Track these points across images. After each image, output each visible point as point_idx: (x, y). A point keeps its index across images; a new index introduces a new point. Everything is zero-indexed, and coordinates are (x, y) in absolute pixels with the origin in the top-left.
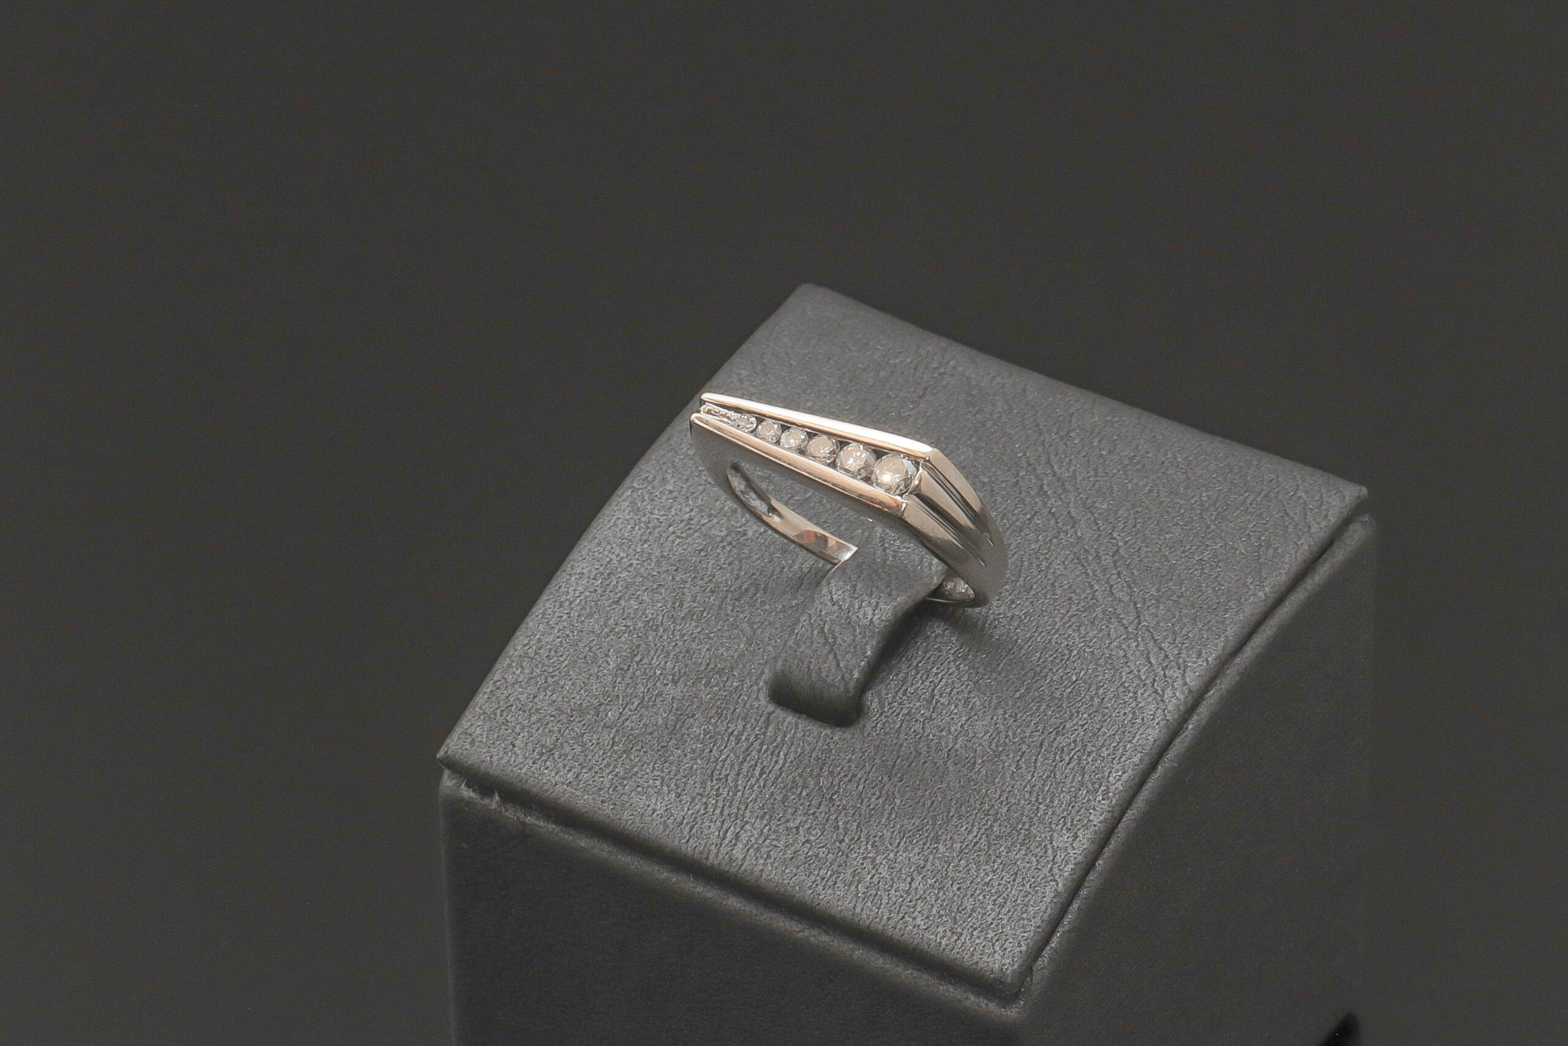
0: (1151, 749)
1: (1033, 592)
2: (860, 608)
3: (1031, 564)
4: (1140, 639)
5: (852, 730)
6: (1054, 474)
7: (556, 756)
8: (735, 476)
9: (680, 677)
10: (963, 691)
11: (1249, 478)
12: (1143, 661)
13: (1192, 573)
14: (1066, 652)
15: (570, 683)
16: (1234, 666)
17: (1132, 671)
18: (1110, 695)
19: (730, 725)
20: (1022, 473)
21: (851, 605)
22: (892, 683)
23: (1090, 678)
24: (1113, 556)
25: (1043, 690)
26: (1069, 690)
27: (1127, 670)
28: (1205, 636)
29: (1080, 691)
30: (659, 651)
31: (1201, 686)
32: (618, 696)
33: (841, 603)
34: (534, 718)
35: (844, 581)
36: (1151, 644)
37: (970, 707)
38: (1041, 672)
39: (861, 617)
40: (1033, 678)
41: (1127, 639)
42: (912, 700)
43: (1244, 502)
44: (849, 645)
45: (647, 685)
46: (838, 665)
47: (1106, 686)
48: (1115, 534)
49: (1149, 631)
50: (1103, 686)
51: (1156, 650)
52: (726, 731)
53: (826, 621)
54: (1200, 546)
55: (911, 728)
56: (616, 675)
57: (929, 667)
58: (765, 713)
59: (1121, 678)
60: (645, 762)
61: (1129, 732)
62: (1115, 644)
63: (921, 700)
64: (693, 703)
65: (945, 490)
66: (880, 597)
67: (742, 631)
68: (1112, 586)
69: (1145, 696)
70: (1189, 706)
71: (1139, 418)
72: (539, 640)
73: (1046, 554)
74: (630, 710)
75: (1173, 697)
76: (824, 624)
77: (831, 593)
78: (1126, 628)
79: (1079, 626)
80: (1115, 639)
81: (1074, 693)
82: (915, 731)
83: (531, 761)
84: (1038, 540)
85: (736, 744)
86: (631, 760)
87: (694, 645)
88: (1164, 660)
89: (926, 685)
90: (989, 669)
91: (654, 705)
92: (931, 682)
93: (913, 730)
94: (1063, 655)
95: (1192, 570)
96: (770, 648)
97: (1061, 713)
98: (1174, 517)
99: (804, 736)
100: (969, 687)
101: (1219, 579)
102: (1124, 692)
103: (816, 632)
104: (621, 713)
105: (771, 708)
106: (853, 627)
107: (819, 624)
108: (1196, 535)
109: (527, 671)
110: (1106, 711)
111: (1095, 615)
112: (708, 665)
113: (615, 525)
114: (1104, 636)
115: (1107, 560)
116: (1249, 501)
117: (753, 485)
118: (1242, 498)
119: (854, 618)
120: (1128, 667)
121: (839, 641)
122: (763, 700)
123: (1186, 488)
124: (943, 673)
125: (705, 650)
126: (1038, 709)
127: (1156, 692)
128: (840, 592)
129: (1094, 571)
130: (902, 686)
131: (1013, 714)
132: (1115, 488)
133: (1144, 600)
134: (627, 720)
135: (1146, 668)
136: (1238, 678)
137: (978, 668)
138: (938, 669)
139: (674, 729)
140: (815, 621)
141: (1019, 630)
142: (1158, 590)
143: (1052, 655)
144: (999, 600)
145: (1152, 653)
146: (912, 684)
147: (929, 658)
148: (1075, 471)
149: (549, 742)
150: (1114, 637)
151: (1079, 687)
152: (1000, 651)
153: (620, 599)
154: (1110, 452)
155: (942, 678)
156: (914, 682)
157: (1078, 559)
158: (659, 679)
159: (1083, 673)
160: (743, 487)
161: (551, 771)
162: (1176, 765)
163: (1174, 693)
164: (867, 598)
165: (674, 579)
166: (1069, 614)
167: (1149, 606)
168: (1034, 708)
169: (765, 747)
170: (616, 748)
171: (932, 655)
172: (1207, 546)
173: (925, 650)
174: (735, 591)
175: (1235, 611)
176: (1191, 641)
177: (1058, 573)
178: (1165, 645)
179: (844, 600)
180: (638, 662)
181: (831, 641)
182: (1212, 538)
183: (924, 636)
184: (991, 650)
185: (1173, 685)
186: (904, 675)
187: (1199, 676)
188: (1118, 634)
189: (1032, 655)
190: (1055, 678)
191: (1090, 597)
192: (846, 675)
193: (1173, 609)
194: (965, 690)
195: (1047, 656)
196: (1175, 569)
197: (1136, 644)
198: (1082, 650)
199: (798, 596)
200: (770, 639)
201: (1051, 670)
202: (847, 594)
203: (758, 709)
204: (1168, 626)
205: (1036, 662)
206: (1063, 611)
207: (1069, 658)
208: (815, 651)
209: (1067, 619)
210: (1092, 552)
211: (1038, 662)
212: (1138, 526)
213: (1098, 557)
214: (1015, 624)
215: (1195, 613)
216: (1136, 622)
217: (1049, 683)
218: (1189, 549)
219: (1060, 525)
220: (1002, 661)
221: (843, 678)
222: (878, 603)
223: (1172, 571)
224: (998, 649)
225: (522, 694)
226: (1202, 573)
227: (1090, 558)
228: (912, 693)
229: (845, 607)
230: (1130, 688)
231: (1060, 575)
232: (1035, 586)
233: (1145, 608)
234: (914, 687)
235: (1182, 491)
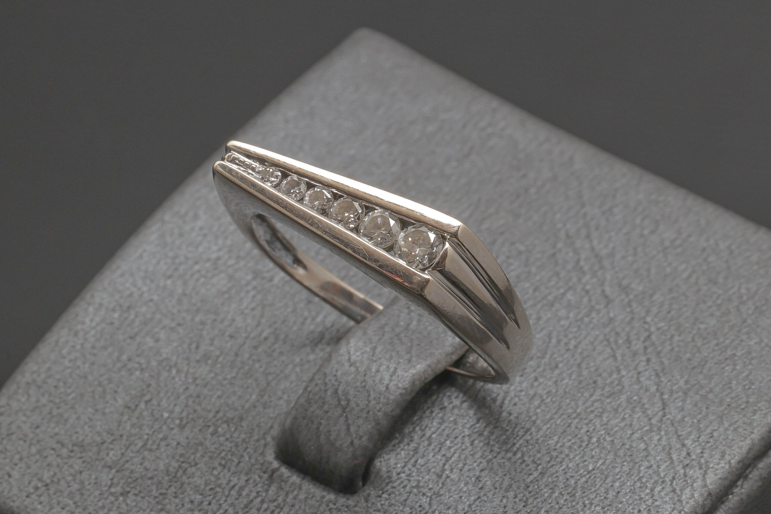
1: (557, 372)
2: (378, 371)
3: (559, 341)
4: (663, 433)
5: (356, 498)
6: (593, 249)
7: (51, 492)
8: (261, 225)
9: (188, 423)
10: (474, 469)
12: (663, 455)
13: (723, 368)
14: (585, 438)
15: (74, 416)
16: (757, 469)
17: (651, 466)
18: (626, 489)
19: (232, 478)
20: (560, 245)
21: (369, 369)
22: (403, 452)
23: (607, 469)
24: (644, 342)
25: (557, 476)
26: (584, 479)
27: (646, 464)
28: (730, 437)
29: (595, 481)
30: (169, 394)
31: (721, 490)
32: (121, 436)
33: (358, 365)
34: (34, 450)
35: (365, 343)
36: (674, 439)
37: (480, 486)
38: (557, 457)
39: (377, 381)
40: (549, 462)
41: (651, 431)
42: (421, 473)
44: (362, 410)
45: (152, 427)
46: (348, 429)
47: (622, 479)
48: (649, 319)
49: (673, 424)
50: (620, 478)
51: (679, 446)
52: (227, 484)
53: (340, 382)
54: (733, 341)
55: (417, 502)
56: (122, 414)
57: (443, 440)
58: (269, 470)
59: (639, 471)
60: (141, 508)
62: (637, 435)
63: (431, 474)
64: (197, 451)
65: (470, 267)
66: (399, 363)
67: (256, 380)
68: (639, 373)
69: (662, 494)
70: (707, 509)
72: (49, 369)
73: (576, 332)
74: (132, 452)
75: (690, 498)
76: (339, 385)
77: (349, 353)
78: (650, 419)
79: (602, 413)
80: (637, 430)
81: (589, 483)
82: (420, 506)
83: (25, 494)
84: (568, 318)
85: (237, 499)
86: (127, 505)
87: (205, 391)
88: (685, 458)
89: (437, 459)
90: (504, 448)
91: (157, 449)
92: (444, 455)
93: (418, 504)
94: (582, 442)
95: (723, 366)
96: (282, 402)
97: (574, 503)
98: (710, 307)
99: (306, 498)
100: (481, 465)
101: (751, 377)
102: (641, 487)
103: (329, 393)
104: (123, 454)
105: (276, 464)
106: (368, 391)
107: (333, 385)
108: (732, 328)
109: (33, 399)
110: (620, 506)
111: (619, 402)
112: (217, 412)
113: (141, 257)
114: (626, 425)
115: (638, 346)
117: (279, 235)
119: (370, 382)
120: (648, 461)
121: (353, 404)
122: (270, 456)
123: (726, 278)
124: (456, 447)
125: (215, 396)
126: (550, 497)
127: (674, 491)
128: (358, 354)
129: (623, 355)
130: (413, 456)
131: (525, 498)
132: (653, 270)
133: (672, 392)
134: (127, 461)
135: (667, 464)
136: (760, 484)
137: (493, 445)
138: (452, 442)
139: (175, 477)
140: (330, 380)
141: (539, 410)
142: (687, 382)
143: (570, 440)
144: (522, 376)
145: (674, 449)
146: (423, 456)
147: (444, 430)
148: (614, 248)
149: (46, 477)
150: (636, 428)
151: (595, 477)
152: (516, 430)
153: (136, 334)
154: (653, 232)
155: (454, 453)
156: (426, 454)
157: (608, 340)
158: (165, 423)
159: (600, 462)
160: (268, 237)
161: (44, 507)
163: (693, 494)
164: (385, 363)
165: (193, 320)
166: (594, 398)
167: (676, 399)
168: (546, 495)
169: (265, 506)
170: (113, 490)
171: (446, 427)
172: (742, 341)
173: (440, 421)
174: (254, 338)
175: (764, 412)
176: (716, 441)
177: (586, 354)
178: (688, 442)
179: (362, 362)
180: (147, 402)
181: (343, 403)
182: (748, 333)
183: (441, 407)
184: (508, 428)
185: (692, 485)
186: (416, 445)
187: (720, 479)
188: (640, 425)
189: (550, 437)
190: (571, 465)
191: (616, 382)
192: (355, 440)
193: (700, 405)
194: (477, 468)
195: (565, 440)
196: (706, 362)
197: (658, 437)
198: (602, 438)
199: (317, 350)
200: (284, 393)
201: (567, 455)
202: (365, 356)
203: (262, 464)
204: (693, 422)
205: (553, 445)
206: (586, 394)
207: (587, 445)
208: (327, 412)
209: (590, 403)
210: (623, 335)
211: (555, 446)
212: (673, 313)
213: (628, 341)
214: (536, 403)
215: (723, 411)
216: (660, 414)
217: (564, 470)
218: (723, 342)
219: (593, 303)
220: (518, 441)
221: (352, 443)
222: (396, 369)
223: (703, 363)
224: (515, 427)
225: (24, 422)
226: (734, 369)
227: (620, 342)
228: (422, 466)
229: (362, 369)
230: (648, 484)
231: (588, 356)
232: (561, 365)
233: (672, 400)
234: (425, 459)
235: (721, 280)
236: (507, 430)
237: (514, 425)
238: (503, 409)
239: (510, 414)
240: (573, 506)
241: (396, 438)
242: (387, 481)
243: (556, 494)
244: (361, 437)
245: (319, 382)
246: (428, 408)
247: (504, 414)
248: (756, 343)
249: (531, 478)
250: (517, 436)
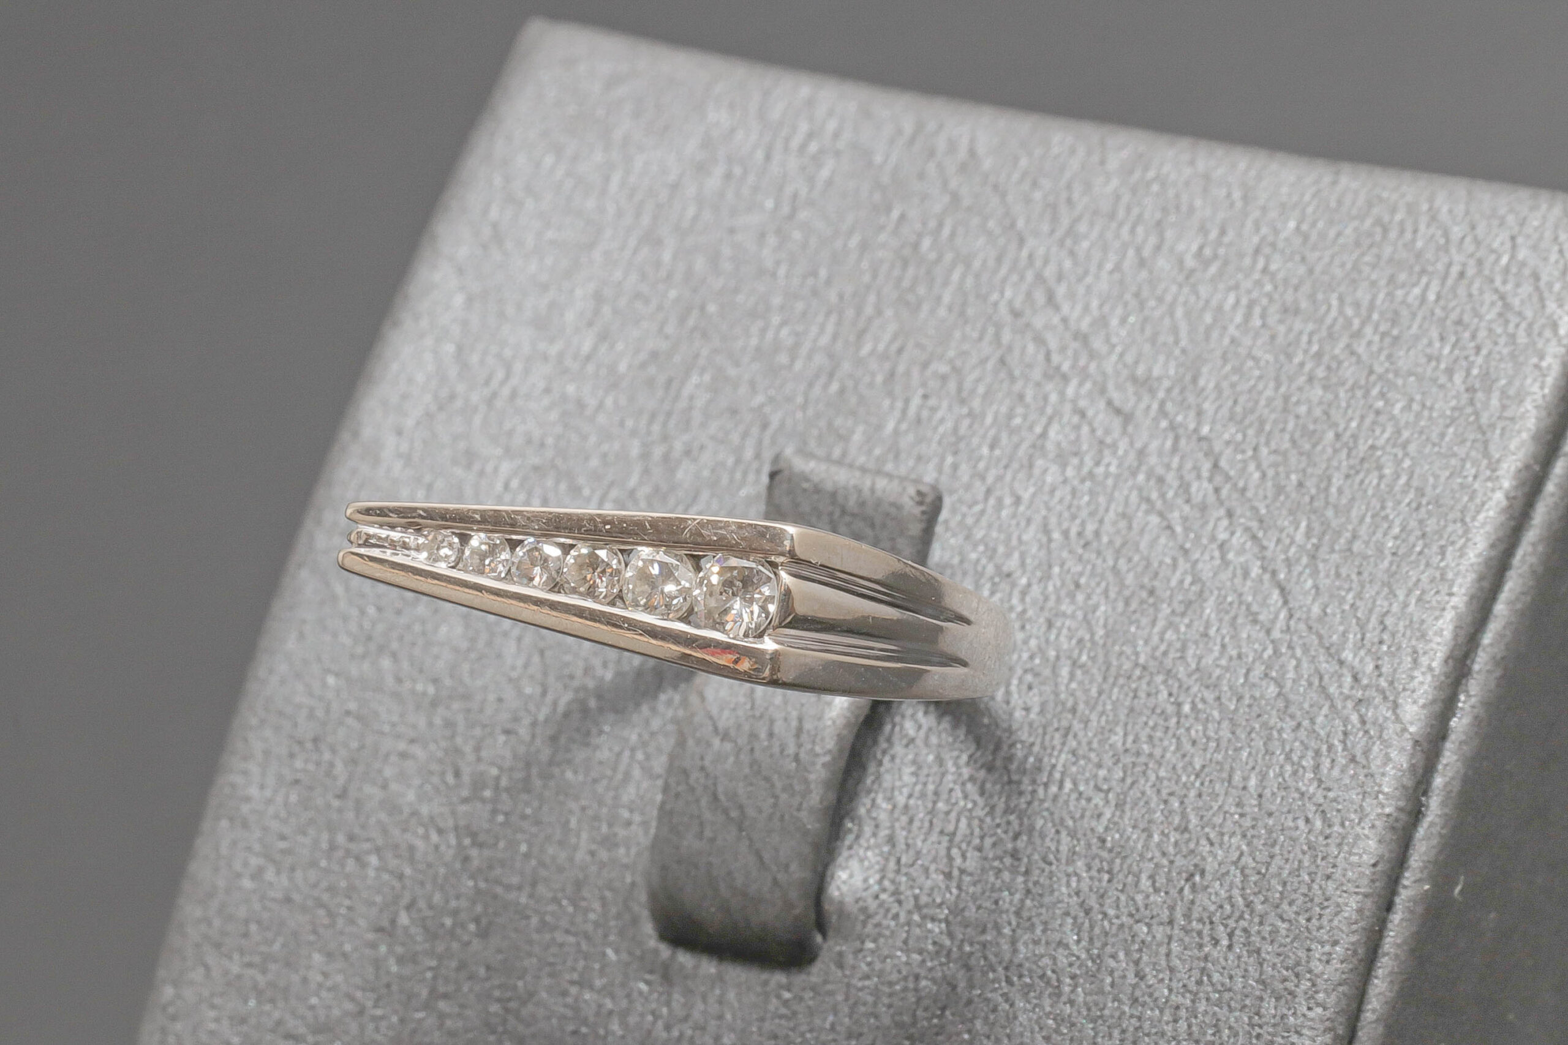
0: (1373, 881)
1: (1081, 596)
2: (771, 735)
3: (1066, 533)
4: (1299, 652)
6: (1065, 323)
9: (490, 923)
10: (1001, 840)
11: (1419, 244)
12: (1313, 696)
13: (1362, 482)
14: (1170, 709)
15: (296, 979)
16: (1483, 650)
17: (1299, 725)
18: (1272, 784)
20: (1007, 337)
21: (753, 736)
23: (1226, 757)
24: (1210, 480)
25: (1146, 803)
26: (1193, 792)
27: (1289, 723)
28: (1415, 618)
29: (1214, 789)
31: (1432, 726)
32: (388, 986)
33: (734, 734)
36: (1322, 657)
37: (1023, 869)
38: (1134, 764)
39: (777, 755)
40: (1123, 780)
41: (1277, 654)
42: (914, 879)
43: (1423, 299)
44: (770, 818)
45: (433, 953)
46: (760, 859)
47: (1258, 768)
48: (1205, 430)
49: (1310, 628)
50: (1253, 768)
51: (1333, 668)
52: (597, 1015)
53: (716, 778)
54: (1362, 419)
55: (926, 937)
56: (375, 946)
57: (930, 804)
58: (658, 965)
59: (1282, 742)
61: (1323, 859)
62: (1256, 673)
63: (932, 876)
65: (839, 588)
68: (1222, 546)
69: (1336, 773)
70: (1419, 770)
71: (1192, 163)
72: (222, 906)
73: (1089, 504)
75: (1385, 764)
76: (715, 784)
77: (711, 717)
78: (1268, 632)
79: (1183, 650)
80: (1254, 662)
81: (1205, 797)
82: (935, 943)
84: (1065, 481)
88: (1352, 688)
89: (933, 843)
91: (456, 990)
92: (942, 832)
93: (930, 942)
94: (1166, 720)
95: (1360, 476)
96: (634, 829)
97: (1192, 845)
98: (1302, 364)
99: (738, 994)
100: (1011, 828)
101: (1415, 483)
102: (1294, 773)
103: (704, 802)
104: (402, 1020)
106: (767, 779)
107: (705, 787)
108: (1352, 393)
109: (216, 972)
110: (1271, 821)
111: (1204, 618)
114: (1231, 659)
115: (1201, 489)
116: (1431, 297)
118: (1417, 291)
119: (765, 759)
120: (1292, 717)
121: (751, 812)
122: (649, 939)
123: (1312, 297)
124: (957, 808)
127: (1353, 759)
128: (727, 712)
129: (1185, 519)
130: (890, 853)
131: (1105, 864)
132: (1182, 327)
133: (1289, 563)
134: (415, 1030)
135: (1324, 711)
136: (1498, 673)
138: (948, 801)
140: (697, 780)
141: (1074, 685)
142: (1308, 533)
143: (1145, 724)
145: (1326, 677)
146: (907, 847)
147: (925, 784)
148: (1101, 306)
150: (1251, 659)
151: (1211, 781)
152: (1047, 738)
153: (346, 787)
154: (1157, 249)
155: (958, 821)
156: (910, 841)
157: (1148, 500)
158: (452, 937)
159: (1210, 748)
162: (1427, 887)
163: (1387, 753)
164: (777, 716)
165: (430, 724)
166: (1161, 624)
167: (1301, 574)
168: (1139, 846)
171: (927, 776)
172: (1377, 413)
173: (913, 769)
174: (546, 721)
175: (1458, 546)
176: (1393, 635)
177: (1118, 542)
178: (1347, 655)
179: (739, 727)
180: (409, 907)
181: (734, 814)
182: (1382, 395)
183: (904, 742)
184: (1032, 740)
185: (1380, 737)
186: (887, 832)
187: (1424, 706)
188: (1256, 651)
189: (1110, 731)
190: (1162, 773)
191: (1189, 579)
192: (779, 876)
193: (1344, 571)
194: (1003, 836)
195: (1137, 727)
196: (1329, 479)
197: (1294, 662)
198: (1197, 700)
199: (661, 707)
200: (631, 811)
201: (1151, 755)
202: (740, 713)
203: (642, 958)
204: (1343, 611)
205: (1120, 744)
206: (1144, 621)
207: (1178, 722)
208: (713, 840)
209: (1155, 639)
210: (1171, 478)
211: (1124, 744)
212: (1242, 400)
213: (1185, 487)
214: (1065, 672)
215: (1388, 570)
216: (1283, 615)
217: (1154, 785)
218: (1345, 429)
219: (1099, 433)
220: (1058, 757)
221: (775, 881)
222: (800, 720)
223: (1323, 486)
224: (1045, 734)
225: (217, 1020)
226: (1381, 477)
227: (1170, 494)
228: (912, 865)
229: (742, 741)
230: (1304, 763)
231: (1124, 544)
232: (1083, 581)
233: (1294, 580)
234: (912, 852)
235: (1304, 305)
236: (1032, 744)
237: (1040, 731)
238: (1012, 704)
239: (1027, 709)
240: (1192, 851)
241: (850, 831)
242: (862, 917)
243: (1156, 838)
244: (787, 866)
245: (680, 788)
246: (884, 752)
247: (1018, 714)
248: (1403, 410)
249: (1104, 820)
250: (1053, 748)
